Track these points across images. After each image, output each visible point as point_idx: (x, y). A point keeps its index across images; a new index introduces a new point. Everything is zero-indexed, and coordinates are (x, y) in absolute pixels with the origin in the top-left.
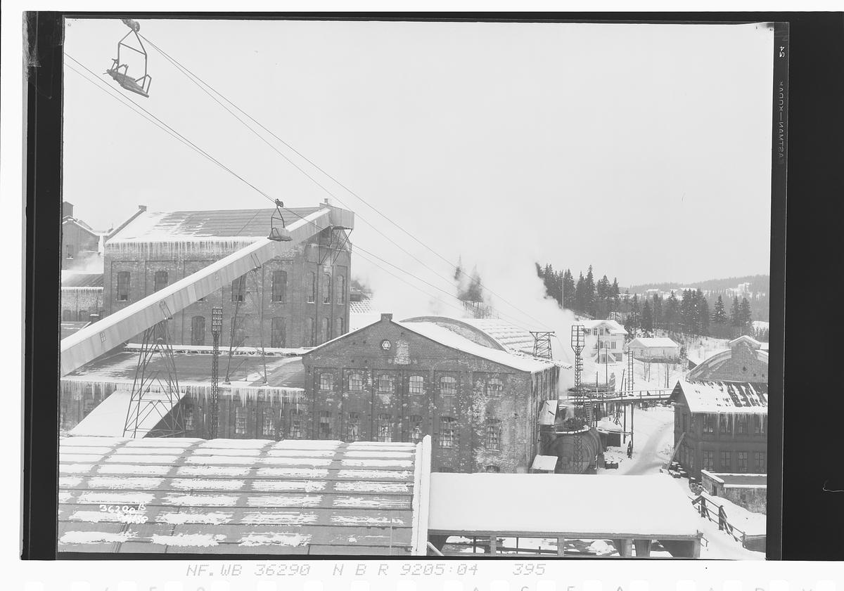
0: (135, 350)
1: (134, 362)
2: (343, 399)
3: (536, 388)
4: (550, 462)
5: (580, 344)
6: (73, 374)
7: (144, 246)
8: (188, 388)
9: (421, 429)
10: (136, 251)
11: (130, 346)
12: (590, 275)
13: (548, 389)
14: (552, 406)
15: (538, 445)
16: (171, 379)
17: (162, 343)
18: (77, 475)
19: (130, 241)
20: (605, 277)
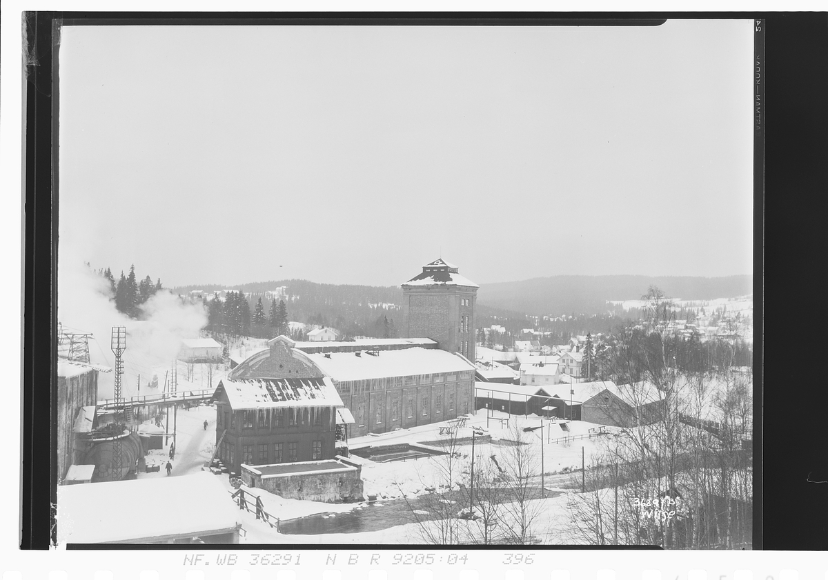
3: (72, 394)
4: (88, 470)
5: (121, 346)
12: (132, 275)
13: (85, 394)
14: (90, 412)
15: (73, 455)
20: (148, 277)
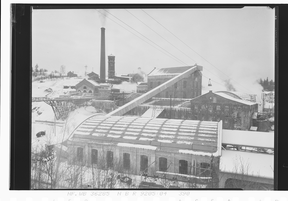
0: (154, 99)
1: (154, 102)
2: (200, 111)
3: (251, 109)
4: (256, 128)
5: (264, 98)
6: (141, 104)
7: (155, 76)
8: (165, 108)
9: (220, 118)
10: (154, 77)
11: (153, 98)
12: (267, 80)
13: (255, 110)
14: (256, 114)
15: (252, 124)
16: (161, 105)
17: (159, 97)
18: (142, 126)
19: (153, 75)
20: (272, 80)
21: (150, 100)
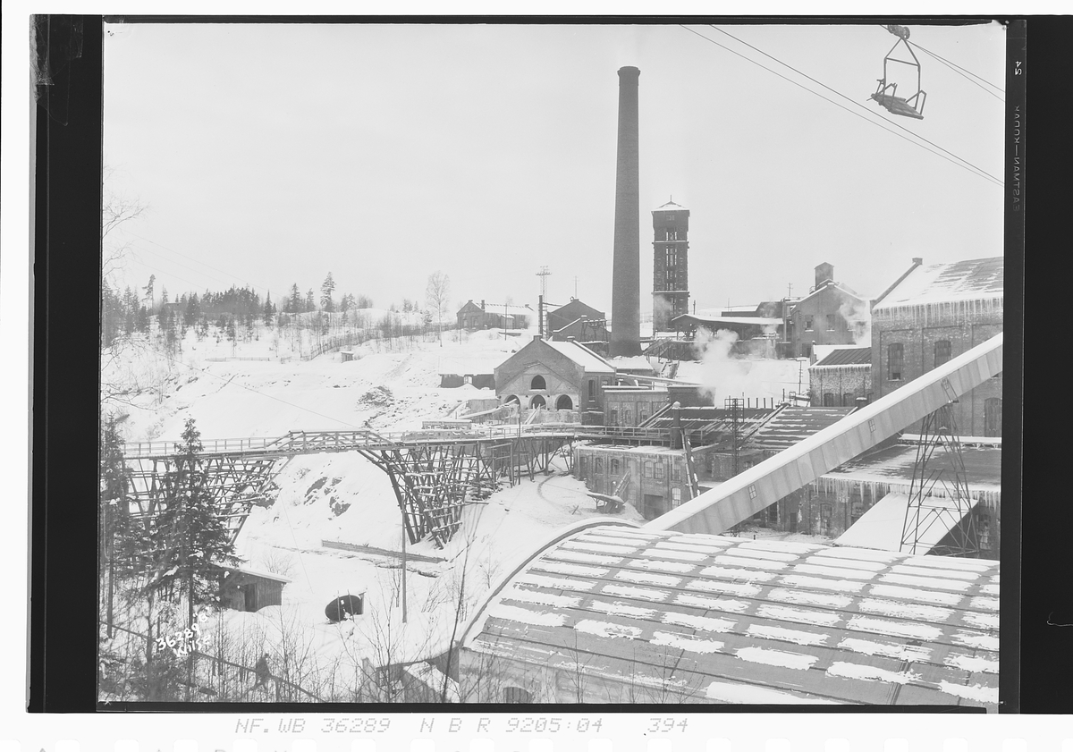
0: (911, 442)
1: (910, 457)
6: (838, 470)
7: (919, 309)
8: (982, 494)
10: (910, 316)
11: (906, 437)
16: (958, 480)
17: (946, 433)
18: (846, 594)
19: (903, 304)
21: (888, 448)
